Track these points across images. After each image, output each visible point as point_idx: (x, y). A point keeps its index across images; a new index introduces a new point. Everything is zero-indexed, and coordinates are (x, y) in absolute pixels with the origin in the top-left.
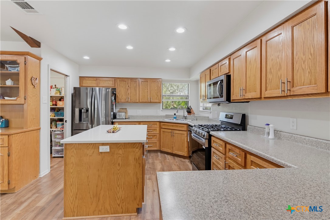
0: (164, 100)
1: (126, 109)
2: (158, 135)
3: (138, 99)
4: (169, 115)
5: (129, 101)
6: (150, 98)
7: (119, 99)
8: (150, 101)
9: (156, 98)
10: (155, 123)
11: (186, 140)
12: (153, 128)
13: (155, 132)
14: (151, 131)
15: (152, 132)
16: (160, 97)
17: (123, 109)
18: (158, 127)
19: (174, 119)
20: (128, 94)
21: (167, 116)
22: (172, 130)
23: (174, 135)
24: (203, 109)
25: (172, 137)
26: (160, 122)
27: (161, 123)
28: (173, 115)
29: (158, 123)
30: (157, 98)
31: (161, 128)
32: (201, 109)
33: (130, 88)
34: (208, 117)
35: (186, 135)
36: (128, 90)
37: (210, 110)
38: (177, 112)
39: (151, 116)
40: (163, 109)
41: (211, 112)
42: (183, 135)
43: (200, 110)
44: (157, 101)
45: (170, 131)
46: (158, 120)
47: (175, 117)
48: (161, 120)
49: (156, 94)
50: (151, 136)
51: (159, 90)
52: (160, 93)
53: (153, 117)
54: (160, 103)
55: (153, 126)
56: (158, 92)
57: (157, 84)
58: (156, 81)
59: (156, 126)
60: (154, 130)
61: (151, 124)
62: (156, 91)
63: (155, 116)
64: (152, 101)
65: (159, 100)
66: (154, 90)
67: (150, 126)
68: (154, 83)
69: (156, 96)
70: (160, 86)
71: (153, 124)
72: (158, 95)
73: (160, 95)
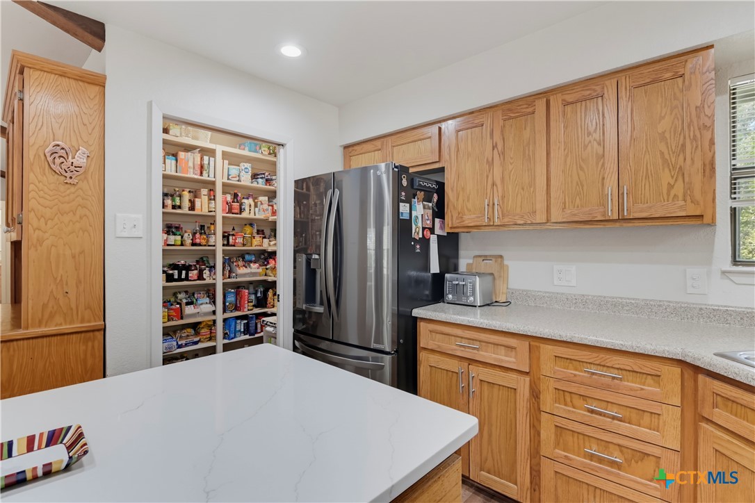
1: (501, 257)
3: (540, 205)
5: (497, 222)
6: (621, 195)
7: (455, 216)
9: (671, 187)
10: (648, 366)
12: (631, 402)
13: (643, 432)
14: (612, 417)
15: (624, 428)
17: (485, 258)
18: (677, 401)
20: (494, 184)
26: (691, 369)
29: (676, 370)
30: (679, 189)
33: (503, 154)
36: (491, 163)
40: (735, 263)
44: (678, 207)
46: (675, 350)
49: (665, 161)
50: (617, 447)
51: (690, 130)
52: (697, 147)
53: (650, 310)
54: (699, 222)
55: (628, 381)
56: (684, 146)
57: (675, 94)
58: (668, 75)
59: (651, 388)
60: (634, 415)
61: (612, 367)
62: (667, 143)
63: (669, 306)
64: (635, 212)
65: (688, 198)
66: (646, 135)
67: (608, 381)
68: (646, 93)
69: (666, 178)
70: (699, 105)
71: (626, 370)
72: (680, 167)
73: (704, 165)
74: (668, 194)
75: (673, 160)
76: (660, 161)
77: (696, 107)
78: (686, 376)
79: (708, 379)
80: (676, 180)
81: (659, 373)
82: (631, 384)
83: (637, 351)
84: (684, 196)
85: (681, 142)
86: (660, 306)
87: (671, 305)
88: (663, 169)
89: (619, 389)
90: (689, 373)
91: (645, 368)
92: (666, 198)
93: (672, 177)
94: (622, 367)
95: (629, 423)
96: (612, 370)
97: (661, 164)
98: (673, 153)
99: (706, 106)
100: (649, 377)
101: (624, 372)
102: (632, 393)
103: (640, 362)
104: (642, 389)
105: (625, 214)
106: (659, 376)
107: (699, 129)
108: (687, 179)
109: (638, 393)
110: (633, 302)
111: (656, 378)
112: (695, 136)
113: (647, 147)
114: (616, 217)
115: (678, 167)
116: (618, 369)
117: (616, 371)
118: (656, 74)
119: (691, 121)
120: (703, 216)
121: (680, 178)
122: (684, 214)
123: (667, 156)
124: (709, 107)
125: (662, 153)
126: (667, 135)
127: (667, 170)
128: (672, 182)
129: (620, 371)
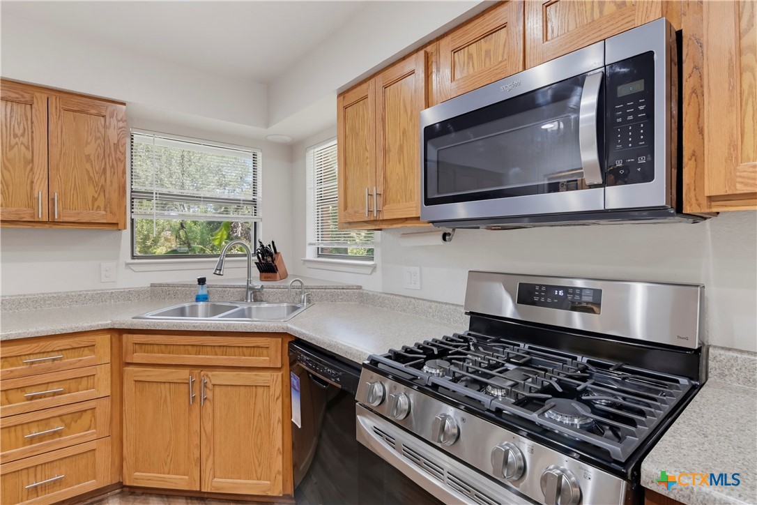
0: (144, 213)
2: (104, 408)
4: (168, 285)
6: (51, 200)
8: (51, 212)
9: (94, 199)
10: (85, 340)
11: (277, 413)
12: (70, 374)
13: (81, 394)
14: (55, 394)
15: (65, 399)
16: (115, 197)
18: (108, 359)
19: (201, 304)
21: (158, 292)
22: (196, 372)
23: (209, 394)
24: (319, 256)
25: (196, 407)
26: (117, 332)
27: (125, 336)
28: (191, 286)
29: (108, 337)
30: (101, 202)
31: (121, 364)
32: (310, 254)
34: (360, 288)
35: (277, 389)
37: (372, 259)
38: (219, 271)
39: (59, 298)
40: (133, 257)
41: (374, 267)
42: (260, 390)
43: (308, 258)
44: (100, 216)
45: (184, 374)
46: (106, 322)
47: (202, 291)
48: (125, 319)
49: (90, 178)
50: (58, 418)
51: (109, 160)
52: (114, 173)
53: (71, 300)
54: (115, 228)
55: (67, 358)
56: (105, 169)
57: (98, 128)
58: (93, 111)
59: (88, 357)
60: (73, 385)
61: (53, 351)
62: (92, 165)
63: (87, 294)
64: (64, 217)
65: (108, 209)
66: (75, 153)
67: (49, 364)
68: (74, 118)
69: (90, 191)
70: (116, 142)
71: (66, 350)
72: (102, 186)
73: (119, 188)
74: (93, 205)
75: (97, 178)
76: (86, 177)
77: (114, 144)
78: (114, 339)
79: (130, 336)
80: (99, 195)
81: (94, 343)
82: (71, 359)
83: (76, 331)
84: (105, 208)
85: (103, 167)
86: (80, 295)
87: (90, 293)
88: (89, 185)
89: (59, 368)
90: (116, 336)
91: (83, 343)
92: (91, 207)
93: (96, 192)
94: (62, 348)
95: (69, 393)
96: (52, 354)
97: (87, 180)
98: (97, 173)
99: (120, 146)
100: (86, 349)
101: (64, 352)
102: (72, 367)
103: (78, 339)
104: (80, 360)
105: (56, 217)
106: (94, 345)
107: (116, 160)
108: (107, 196)
109: (78, 365)
110: (55, 295)
111: (91, 348)
112: (113, 165)
113: (75, 163)
114: (46, 219)
115: (100, 185)
116: (58, 351)
117: (56, 353)
118: (84, 107)
119: (110, 153)
120: (117, 224)
121: (102, 194)
122: (105, 221)
123: (92, 175)
124: (122, 146)
125: (88, 172)
126: (92, 157)
127: (91, 186)
128: (96, 196)
129: (60, 352)
